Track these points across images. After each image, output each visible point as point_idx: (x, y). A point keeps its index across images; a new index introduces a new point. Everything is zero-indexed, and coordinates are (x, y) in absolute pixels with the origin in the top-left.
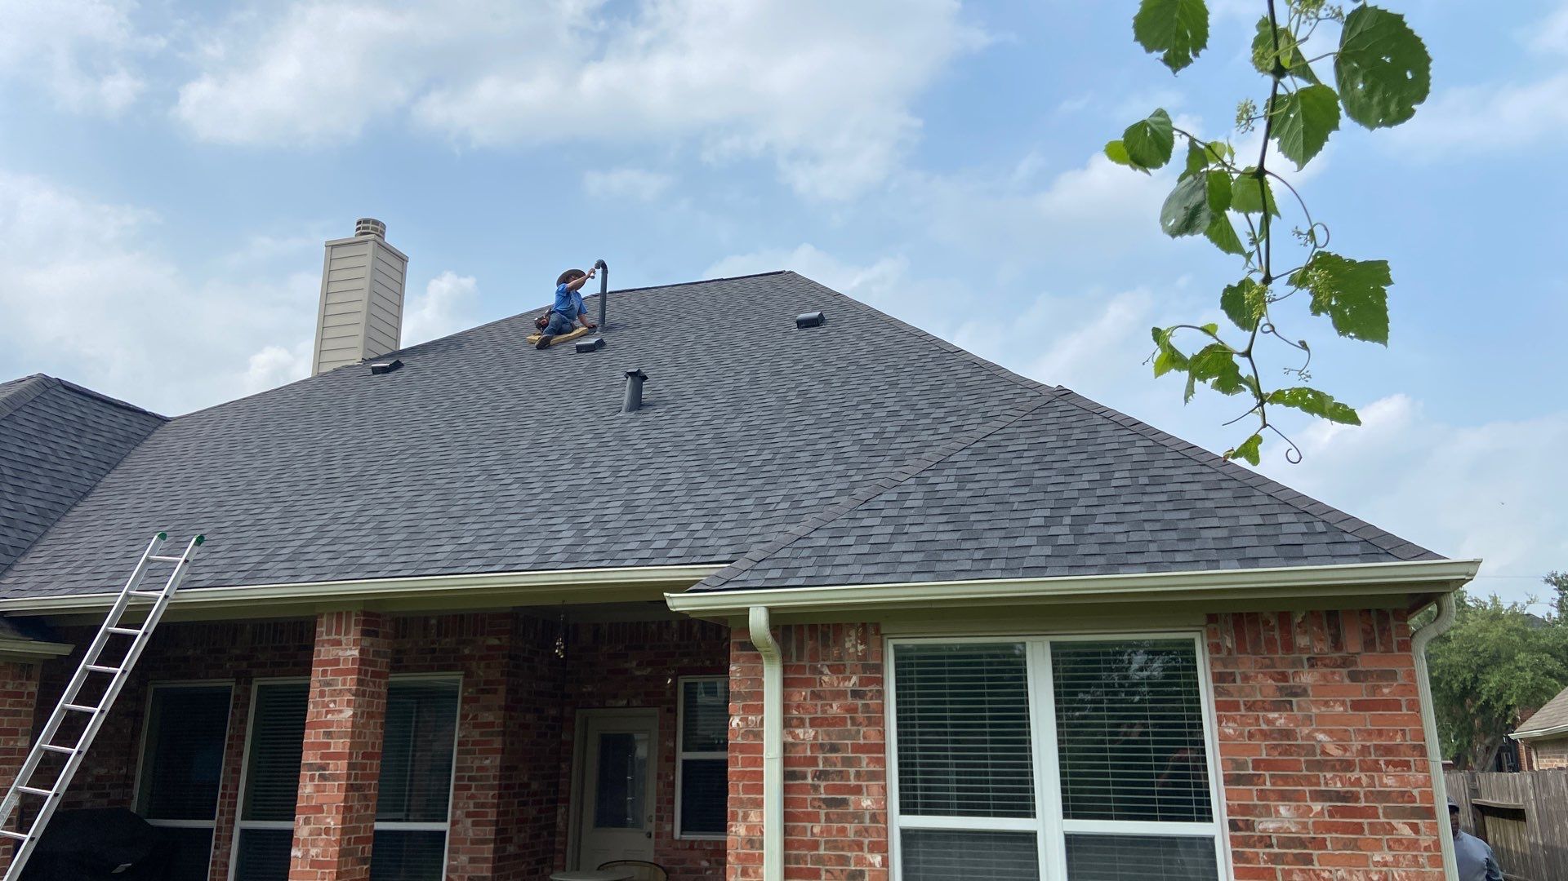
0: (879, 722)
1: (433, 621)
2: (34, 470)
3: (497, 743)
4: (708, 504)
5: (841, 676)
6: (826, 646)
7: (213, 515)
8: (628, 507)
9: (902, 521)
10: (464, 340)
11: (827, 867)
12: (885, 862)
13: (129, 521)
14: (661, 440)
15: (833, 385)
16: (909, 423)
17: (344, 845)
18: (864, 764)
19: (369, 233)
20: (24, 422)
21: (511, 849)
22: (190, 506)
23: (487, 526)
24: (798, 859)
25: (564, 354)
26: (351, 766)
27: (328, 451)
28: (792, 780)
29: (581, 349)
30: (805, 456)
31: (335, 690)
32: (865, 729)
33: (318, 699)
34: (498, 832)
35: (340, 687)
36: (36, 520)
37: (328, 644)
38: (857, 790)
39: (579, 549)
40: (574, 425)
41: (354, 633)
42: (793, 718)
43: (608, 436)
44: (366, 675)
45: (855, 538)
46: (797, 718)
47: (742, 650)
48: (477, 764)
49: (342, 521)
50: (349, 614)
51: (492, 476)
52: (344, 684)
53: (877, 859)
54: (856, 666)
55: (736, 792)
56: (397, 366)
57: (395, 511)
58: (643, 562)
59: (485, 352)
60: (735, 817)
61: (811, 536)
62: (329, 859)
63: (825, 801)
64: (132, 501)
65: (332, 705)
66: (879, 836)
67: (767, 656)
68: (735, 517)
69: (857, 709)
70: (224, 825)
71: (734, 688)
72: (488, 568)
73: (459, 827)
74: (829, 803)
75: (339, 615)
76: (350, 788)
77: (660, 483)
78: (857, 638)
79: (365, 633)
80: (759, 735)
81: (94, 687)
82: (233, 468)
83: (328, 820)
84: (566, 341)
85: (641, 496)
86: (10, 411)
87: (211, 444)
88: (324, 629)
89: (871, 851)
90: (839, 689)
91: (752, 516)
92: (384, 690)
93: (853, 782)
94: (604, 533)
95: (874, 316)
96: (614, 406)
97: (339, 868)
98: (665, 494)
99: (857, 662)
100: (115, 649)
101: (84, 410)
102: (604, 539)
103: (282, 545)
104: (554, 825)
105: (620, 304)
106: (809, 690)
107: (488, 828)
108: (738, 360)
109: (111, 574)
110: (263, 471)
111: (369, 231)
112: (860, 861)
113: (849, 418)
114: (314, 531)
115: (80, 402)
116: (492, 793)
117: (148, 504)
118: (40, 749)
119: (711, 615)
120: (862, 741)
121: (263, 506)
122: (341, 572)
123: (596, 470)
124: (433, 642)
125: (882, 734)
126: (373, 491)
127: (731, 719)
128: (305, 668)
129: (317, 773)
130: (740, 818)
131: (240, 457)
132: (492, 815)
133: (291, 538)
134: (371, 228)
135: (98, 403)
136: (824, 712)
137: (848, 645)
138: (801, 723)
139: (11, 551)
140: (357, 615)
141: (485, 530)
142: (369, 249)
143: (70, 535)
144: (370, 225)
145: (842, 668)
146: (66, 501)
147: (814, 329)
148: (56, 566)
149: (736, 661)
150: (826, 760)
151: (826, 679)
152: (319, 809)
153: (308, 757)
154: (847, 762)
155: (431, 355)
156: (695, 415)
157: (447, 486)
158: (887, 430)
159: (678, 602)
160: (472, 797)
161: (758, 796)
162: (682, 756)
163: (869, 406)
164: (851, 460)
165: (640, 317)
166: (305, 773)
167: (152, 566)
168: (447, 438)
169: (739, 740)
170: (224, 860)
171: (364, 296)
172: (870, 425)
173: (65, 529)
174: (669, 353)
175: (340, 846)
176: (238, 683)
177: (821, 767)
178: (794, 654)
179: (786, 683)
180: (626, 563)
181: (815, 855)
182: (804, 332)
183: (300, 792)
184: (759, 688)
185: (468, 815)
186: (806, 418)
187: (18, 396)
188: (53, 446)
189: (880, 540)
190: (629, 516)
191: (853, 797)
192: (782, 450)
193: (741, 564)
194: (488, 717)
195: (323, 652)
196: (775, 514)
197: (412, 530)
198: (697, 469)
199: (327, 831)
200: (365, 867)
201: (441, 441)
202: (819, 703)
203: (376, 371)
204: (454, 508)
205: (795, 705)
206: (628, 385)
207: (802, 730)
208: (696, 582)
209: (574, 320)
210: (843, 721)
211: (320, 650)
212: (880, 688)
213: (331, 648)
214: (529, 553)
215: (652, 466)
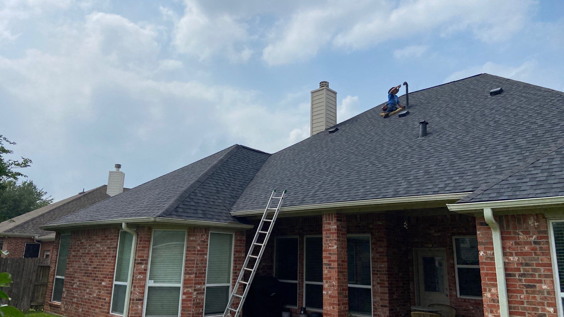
0: (548, 254)
1: (358, 216)
2: (238, 173)
3: (385, 259)
4: (459, 169)
5: (528, 236)
6: (519, 223)
7: (287, 183)
8: (427, 172)
9: (551, 171)
10: (358, 118)
11: (528, 312)
12: (555, 311)
13: (265, 187)
14: (436, 146)
15: (510, 117)
16: (549, 129)
17: (339, 291)
18: (542, 271)
19: (324, 86)
20: (234, 159)
21: (395, 297)
22: (281, 181)
23: (374, 183)
24: (515, 308)
25: (394, 119)
26: (338, 265)
27: (319, 161)
28: (509, 277)
29: (400, 116)
30: (500, 148)
31: (330, 239)
32: (541, 257)
33: (325, 242)
34: (389, 290)
35: (332, 238)
36: (240, 188)
37: (327, 224)
38: (540, 282)
39: (409, 189)
40: (401, 144)
41: (335, 221)
42: (507, 253)
43: (415, 147)
44: (340, 234)
45: (529, 179)
46: (509, 253)
47: (481, 226)
48: (379, 266)
49: (326, 183)
50: (332, 214)
51: (373, 164)
52: (333, 237)
53: (552, 310)
54: (535, 231)
55: (485, 281)
56: (337, 130)
57: (342, 179)
58: (435, 193)
59: (365, 122)
60: (485, 290)
61: (508, 179)
62: (335, 295)
63: (525, 285)
64: (264, 181)
65: (330, 244)
66: (552, 301)
67: (492, 228)
68: (472, 174)
69: (537, 249)
70: (300, 282)
71: (479, 240)
72: (376, 197)
73: (375, 287)
74: (527, 286)
75: (329, 215)
76: (339, 272)
77: (438, 163)
78: (535, 220)
79: (338, 220)
80: (493, 259)
81: (261, 238)
82: (291, 168)
83: (333, 282)
84: (394, 114)
85: (431, 168)
86: (230, 156)
87: (284, 161)
88: (325, 219)
89: (549, 306)
90: (527, 241)
91: (479, 173)
92: (346, 240)
93: (537, 278)
94: (418, 183)
95: (527, 86)
96: (416, 135)
97: (338, 298)
98: (440, 167)
99: (535, 230)
100: (266, 226)
101: (249, 154)
102: (418, 185)
103: (309, 192)
104: (409, 289)
105: (413, 97)
106: (513, 241)
107: (386, 289)
108: (466, 112)
109: (262, 203)
110: (300, 168)
111: (324, 85)
112: (544, 310)
113: (519, 130)
114: (318, 187)
115: (247, 152)
116: (385, 276)
117: (269, 181)
118: (249, 257)
119: (466, 212)
120: (540, 262)
121: (301, 180)
122: (328, 200)
123: (412, 160)
124: (359, 223)
125: (550, 259)
126: (335, 173)
127: (480, 252)
128: (320, 232)
129: (328, 267)
130: (487, 291)
131: (292, 165)
132: (386, 284)
133: (311, 189)
134: (324, 84)
135: (252, 151)
136: (522, 250)
137: (530, 223)
138: (511, 255)
139: (235, 198)
140: (334, 214)
141: (374, 184)
142: (324, 92)
143: (249, 192)
144: (324, 83)
145: (528, 232)
146: (247, 182)
147: (498, 95)
148: (247, 201)
149: (479, 230)
150: (524, 269)
151: (521, 237)
152: (330, 278)
153: (325, 261)
154: (534, 270)
155: (347, 125)
156: (449, 135)
157: (359, 169)
158: (539, 133)
159: (452, 207)
160: (379, 277)
161: (494, 283)
162: (457, 266)
163: (528, 124)
164: (523, 147)
165: (423, 101)
166: (324, 267)
167: (273, 200)
168: (356, 153)
169: (484, 261)
170: (302, 294)
171: (324, 108)
172: (530, 132)
173: (248, 191)
174: (436, 113)
175: (338, 291)
176: (300, 237)
177: (522, 272)
178: (505, 227)
179: (503, 239)
180: (428, 194)
181: (522, 307)
182: (494, 97)
183: (323, 272)
184: (490, 240)
185: (378, 283)
186: (499, 131)
187: (232, 151)
188: (242, 165)
189: (542, 179)
190: (426, 176)
191: (538, 284)
192: (490, 146)
193: (478, 192)
194: (381, 250)
195: (325, 227)
196: (490, 171)
197: (349, 185)
198: (453, 156)
199: (333, 286)
200: (347, 299)
201: (354, 154)
202: (519, 246)
203: (330, 132)
204: (362, 177)
205: (508, 247)
206: (421, 127)
207: (512, 257)
208: (459, 199)
209: (396, 106)
210: (530, 254)
211: (324, 226)
212: (547, 241)
213: (328, 225)
214: (391, 191)
215: (434, 157)
